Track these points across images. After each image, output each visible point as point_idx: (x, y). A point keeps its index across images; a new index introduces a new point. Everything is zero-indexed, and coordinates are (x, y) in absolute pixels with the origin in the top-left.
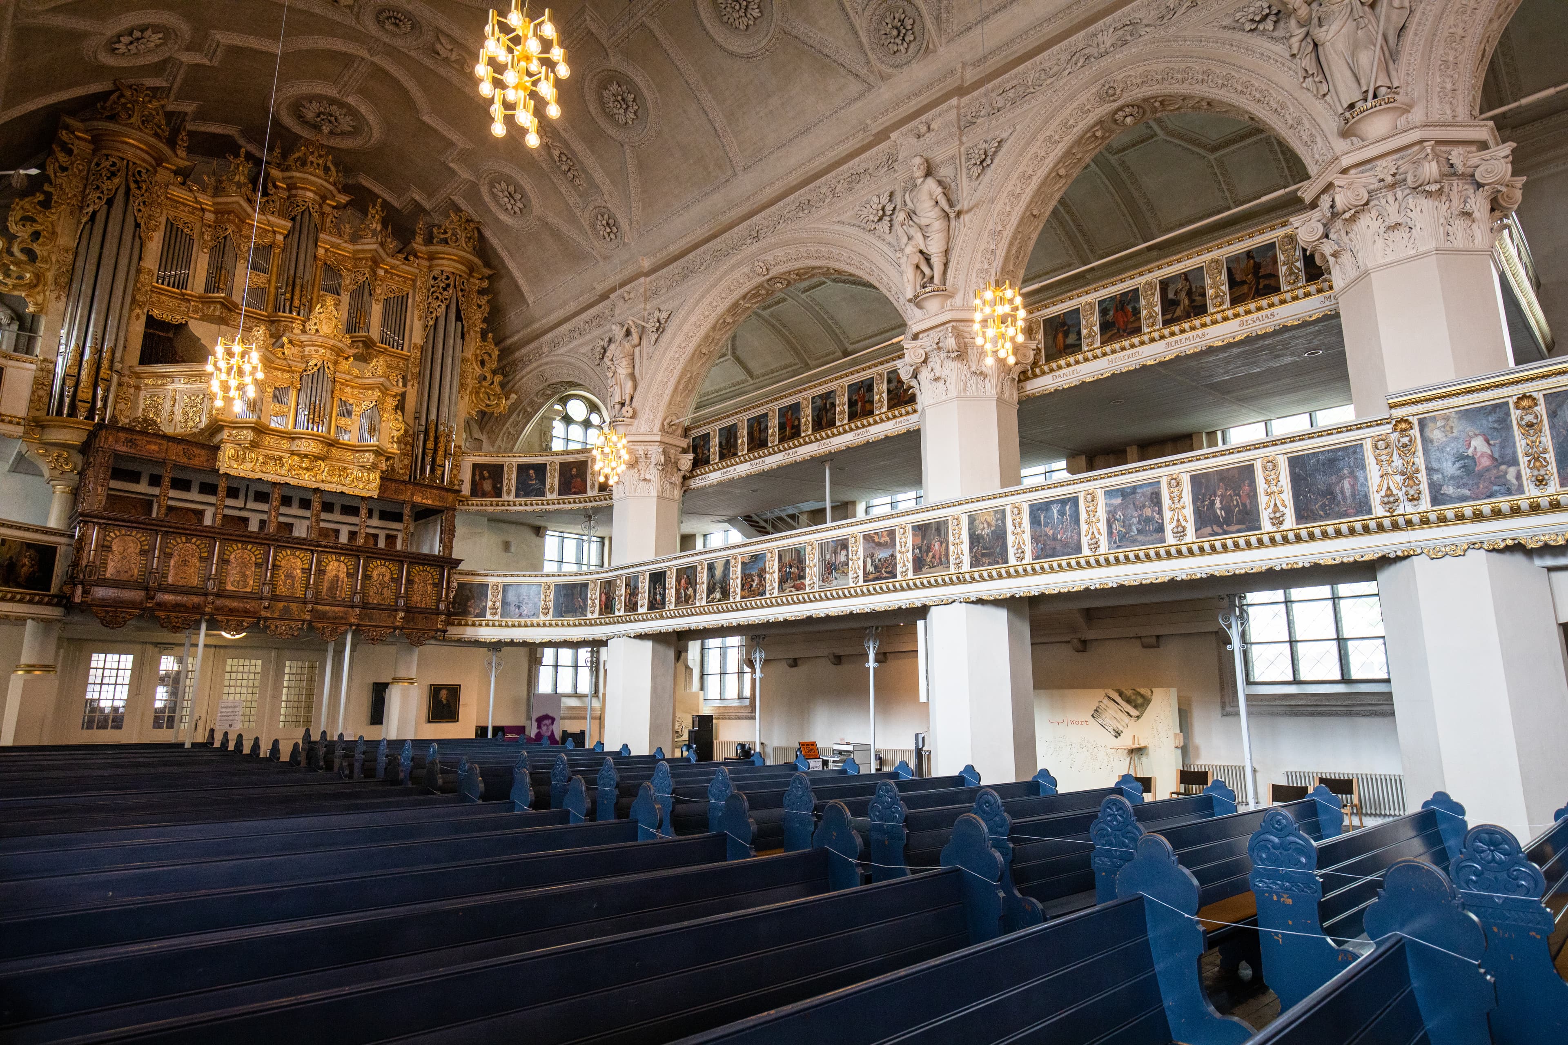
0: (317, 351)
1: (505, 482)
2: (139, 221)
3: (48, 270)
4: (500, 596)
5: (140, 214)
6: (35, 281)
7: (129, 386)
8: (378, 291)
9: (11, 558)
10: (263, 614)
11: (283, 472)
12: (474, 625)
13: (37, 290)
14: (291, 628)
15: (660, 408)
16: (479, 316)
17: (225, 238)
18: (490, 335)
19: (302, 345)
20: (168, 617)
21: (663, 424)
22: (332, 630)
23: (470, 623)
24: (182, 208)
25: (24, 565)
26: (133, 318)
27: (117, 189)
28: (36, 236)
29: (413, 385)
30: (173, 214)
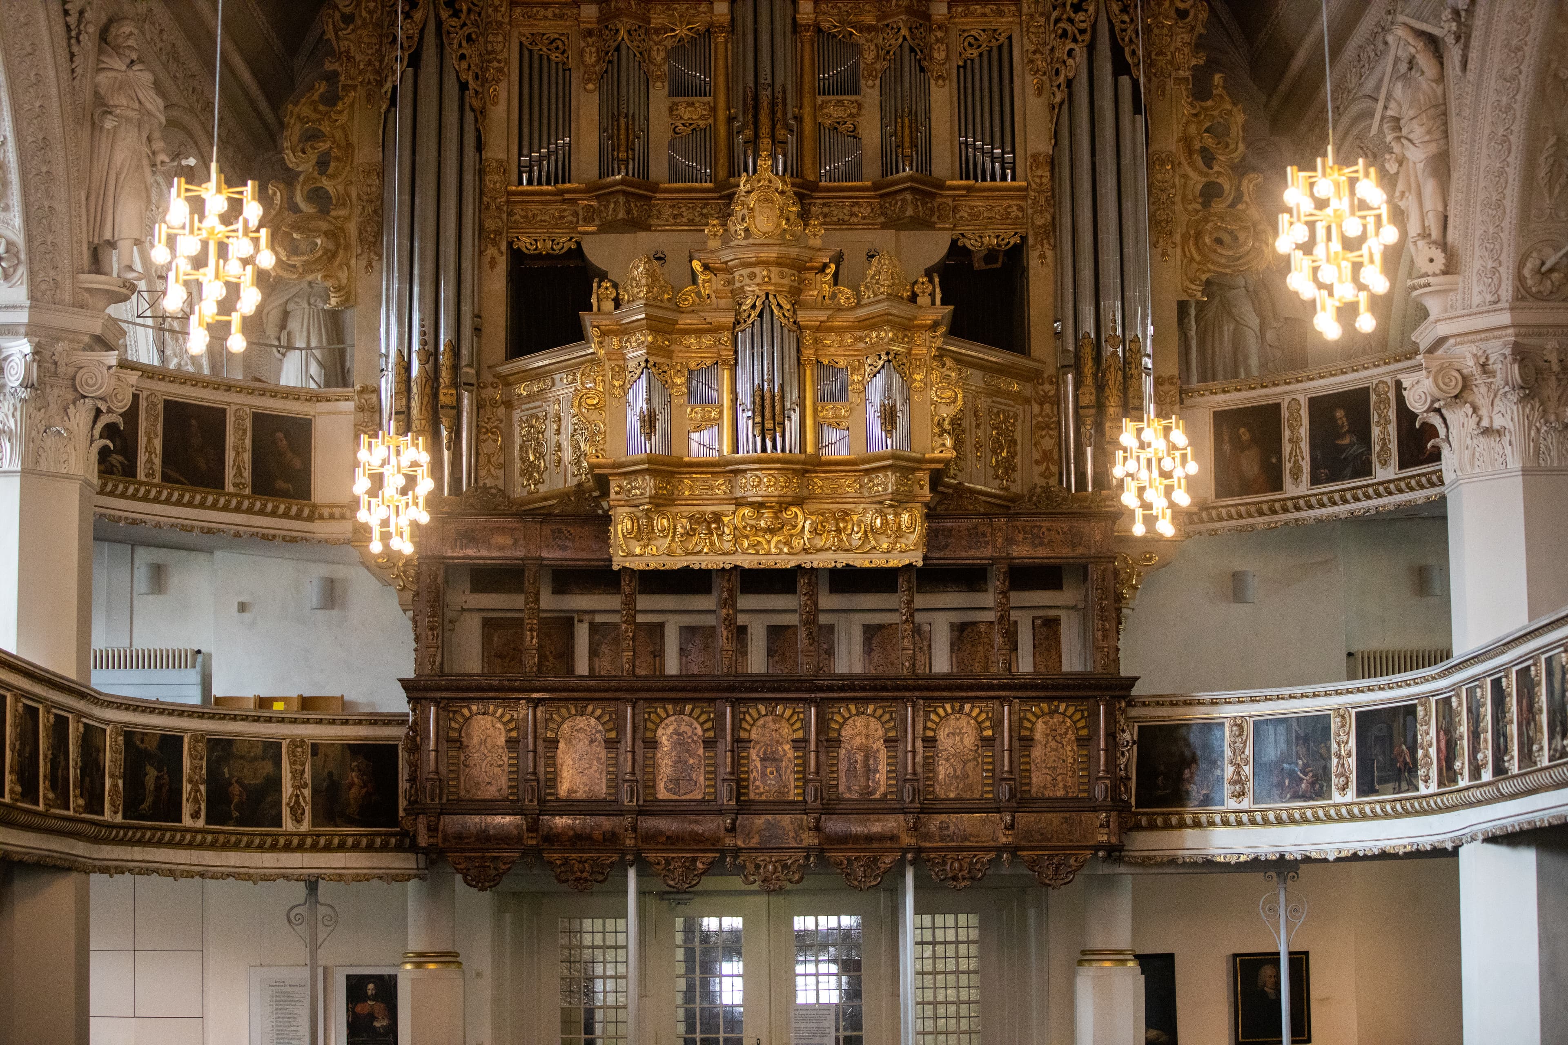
0: (752, 276)
1: (1287, 448)
2: (463, 77)
3: (347, 219)
4: (1249, 751)
5: (464, 65)
6: (331, 246)
7: (494, 403)
8: (939, 55)
9: (330, 774)
10: (729, 842)
11: (728, 546)
12: (1197, 824)
13: (337, 263)
14: (785, 867)
15: (1504, 236)
16: (1183, 37)
17: (618, 49)
18: (1217, 78)
19: (727, 269)
20: (566, 861)
21: (1519, 277)
22: (867, 866)
23: (1188, 819)
24: (542, 12)
25: (351, 785)
26: (486, 266)
27: (422, 31)
28: (323, 164)
29: (1042, 256)
30: (526, 31)
